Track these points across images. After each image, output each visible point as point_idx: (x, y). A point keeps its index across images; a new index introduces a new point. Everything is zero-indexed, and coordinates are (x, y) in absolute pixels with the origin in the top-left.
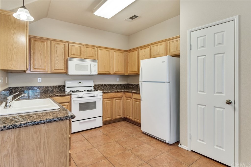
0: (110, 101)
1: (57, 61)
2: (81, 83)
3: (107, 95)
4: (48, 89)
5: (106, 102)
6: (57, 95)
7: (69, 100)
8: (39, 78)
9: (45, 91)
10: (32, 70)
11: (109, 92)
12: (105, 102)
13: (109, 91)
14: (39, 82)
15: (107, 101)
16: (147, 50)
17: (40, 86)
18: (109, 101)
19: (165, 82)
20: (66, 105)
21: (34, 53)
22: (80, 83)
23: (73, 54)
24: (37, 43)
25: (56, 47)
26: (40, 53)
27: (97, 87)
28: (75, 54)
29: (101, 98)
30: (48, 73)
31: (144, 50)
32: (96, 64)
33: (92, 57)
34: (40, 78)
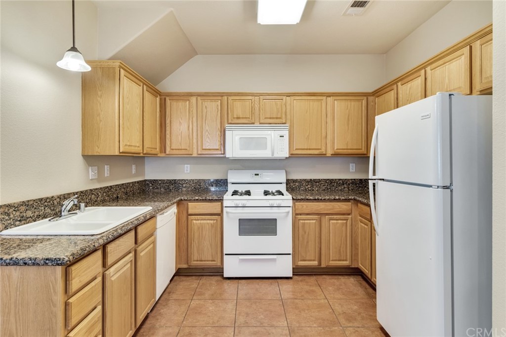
0: (314, 221)
1: (207, 133)
2: (258, 175)
3: (305, 206)
4: (199, 185)
5: (304, 221)
6: (197, 198)
7: (218, 211)
8: (186, 166)
9: (194, 188)
10: (167, 153)
11: (310, 200)
12: (301, 221)
13: (311, 198)
14: (186, 172)
15: (306, 221)
16: (418, 83)
17: (187, 180)
18: (312, 221)
19: (430, 186)
20: (214, 220)
21: (171, 121)
22: (256, 175)
23: (236, 117)
24: (175, 103)
25: (206, 107)
26: (180, 122)
27: (297, 184)
28: (241, 117)
29: (288, 212)
30: (193, 156)
31: (409, 85)
32: (286, 133)
33: (277, 118)
34: (189, 166)
